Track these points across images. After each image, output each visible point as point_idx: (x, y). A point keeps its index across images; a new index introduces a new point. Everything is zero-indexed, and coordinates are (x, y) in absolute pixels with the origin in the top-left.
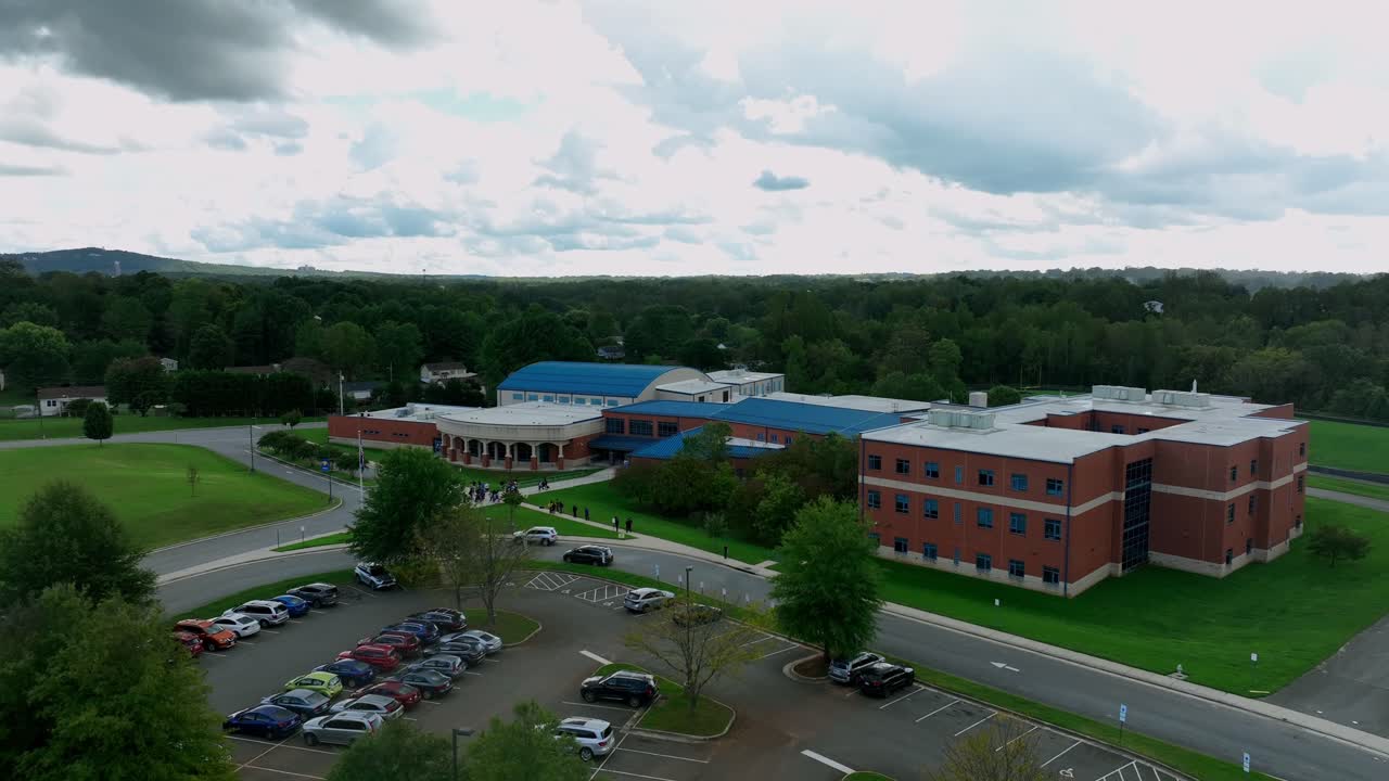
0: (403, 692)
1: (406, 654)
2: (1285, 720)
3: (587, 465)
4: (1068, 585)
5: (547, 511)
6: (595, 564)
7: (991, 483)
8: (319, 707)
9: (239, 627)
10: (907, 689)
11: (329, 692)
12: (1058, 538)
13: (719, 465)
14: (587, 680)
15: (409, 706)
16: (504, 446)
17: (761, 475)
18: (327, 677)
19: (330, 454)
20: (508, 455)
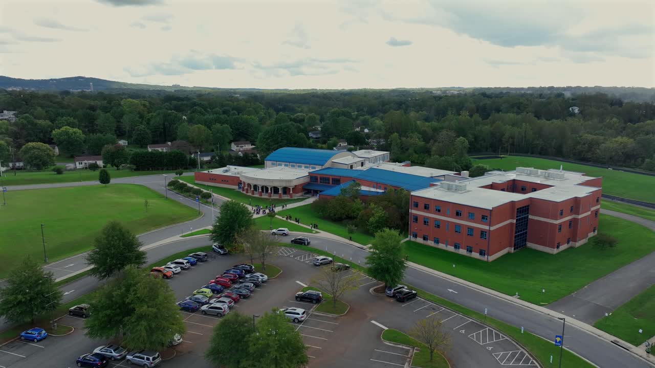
0: (234, 296)
1: (234, 281)
2: (549, 314)
3: (302, 196)
4: (489, 257)
5: (285, 219)
6: (303, 244)
7: (460, 215)
8: (206, 301)
9: (174, 270)
10: (413, 299)
11: (208, 296)
12: (485, 239)
13: (355, 200)
14: (298, 293)
15: (236, 301)
16: (268, 188)
17: (372, 205)
18: (208, 290)
19: (198, 192)
20: (269, 191)
